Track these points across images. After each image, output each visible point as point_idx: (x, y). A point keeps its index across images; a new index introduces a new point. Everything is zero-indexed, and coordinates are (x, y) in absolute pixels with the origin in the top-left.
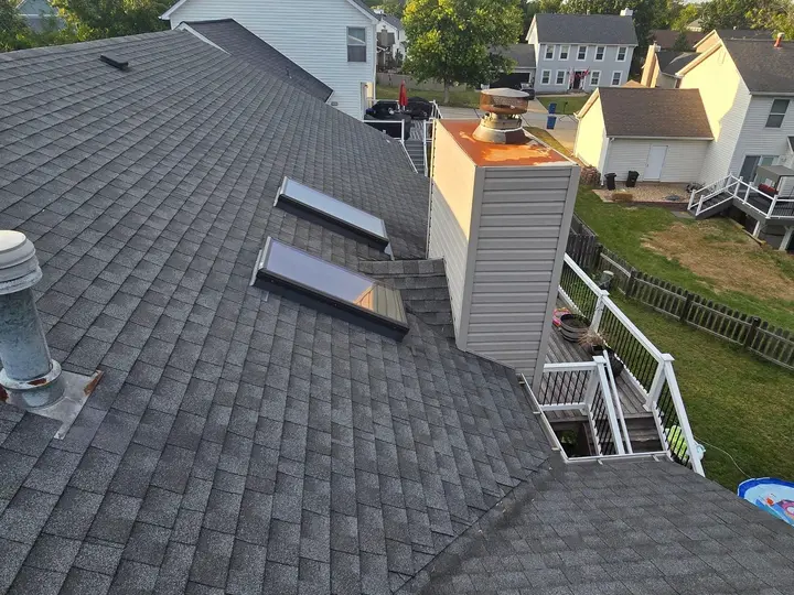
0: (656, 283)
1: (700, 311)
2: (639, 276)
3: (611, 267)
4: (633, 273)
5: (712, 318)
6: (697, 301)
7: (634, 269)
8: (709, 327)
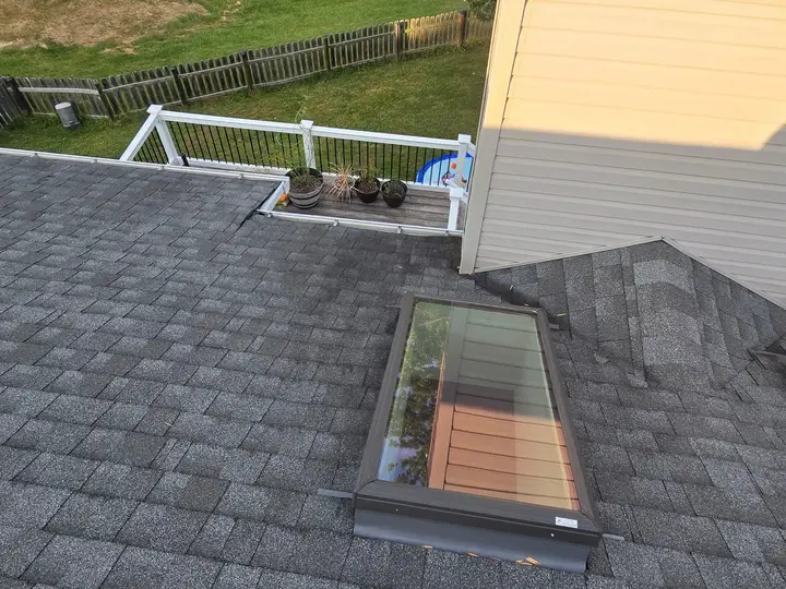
0: (130, 81)
1: (193, 79)
2: (106, 86)
3: (62, 98)
4: (98, 86)
5: (207, 79)
6: (183, 71)
7: (95, 82)
8: (211, 91)
